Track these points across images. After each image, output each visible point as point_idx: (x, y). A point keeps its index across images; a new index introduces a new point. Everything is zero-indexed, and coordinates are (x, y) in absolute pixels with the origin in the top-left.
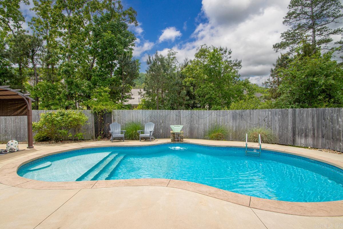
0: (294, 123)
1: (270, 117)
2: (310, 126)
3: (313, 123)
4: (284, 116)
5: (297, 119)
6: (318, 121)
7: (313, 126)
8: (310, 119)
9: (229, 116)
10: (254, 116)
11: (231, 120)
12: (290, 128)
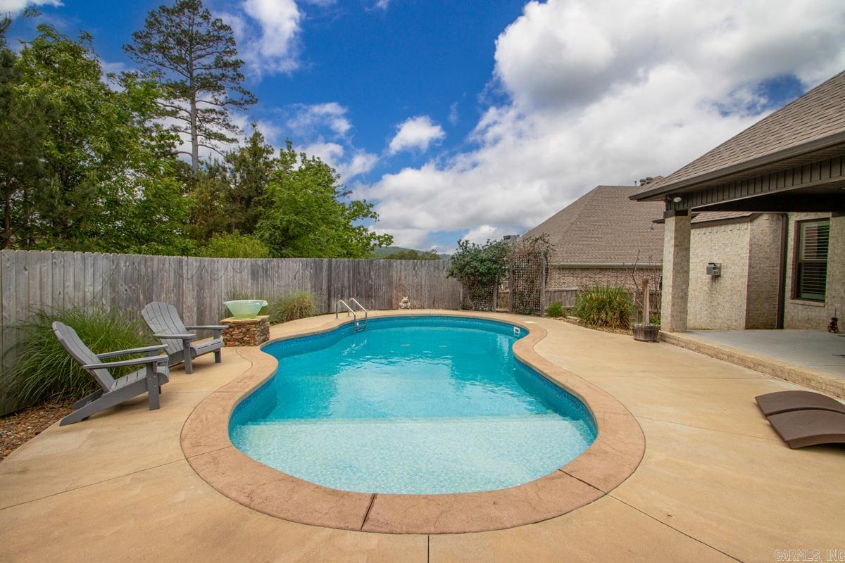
0: (329, 280)
1: (301, 272)
2: (346, 284)
3: (349, 277)
4: (318, 268)
5: (334, 274)
6: (354, 276)
7: (349, 283)
8: (346, 272)
9: (246, 271)
10: (284, 271)
11: (250, 280)
12: (325, 287)
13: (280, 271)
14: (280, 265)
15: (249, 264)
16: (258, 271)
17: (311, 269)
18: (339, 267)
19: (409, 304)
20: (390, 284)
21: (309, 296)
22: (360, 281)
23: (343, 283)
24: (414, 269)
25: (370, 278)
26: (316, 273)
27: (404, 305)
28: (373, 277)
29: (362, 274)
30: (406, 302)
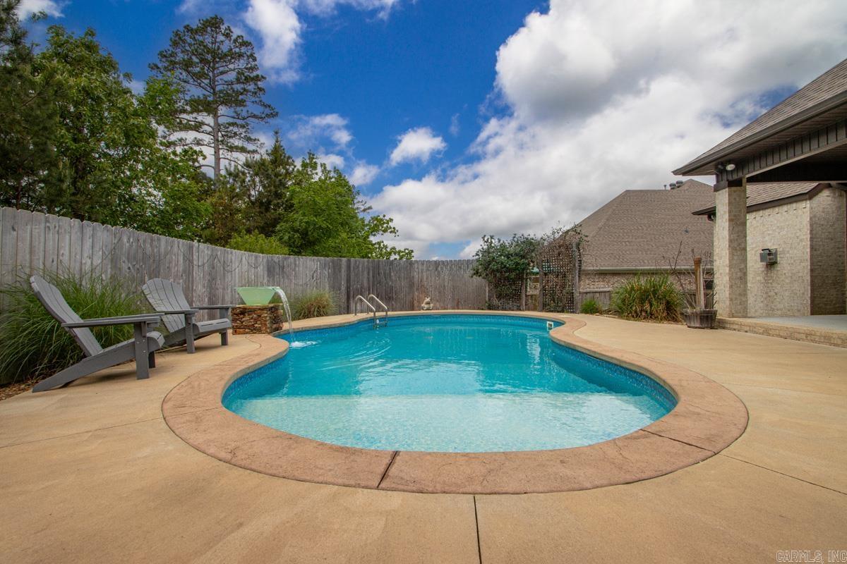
0: (348, 281)
1: (319, 271)
2: (366, 284)
3: (368, 278)
4: (336, 268)
5: (352, 275)
6: (373, 277)
7: (369, 283)
8: (366, 273)
9: (262, 267)
10: (301, 269)
11: (266, 276)
12: (343, 288)
13: (297, 269)
14: (298, 263)
15: (265, 260)
16: (274, 268)
17: (329, 268)
18: (358, 267)
19: (432, 305)
20: (411, 285)
21: (327, 294)
22: (380, 282)
23: (362, 284)
24: (436, 270)
25: (391, 280)
26: (334, 272)
27: (426, 306)
28: (393, 278)
29: (382, 275)
30: (428, 303)
